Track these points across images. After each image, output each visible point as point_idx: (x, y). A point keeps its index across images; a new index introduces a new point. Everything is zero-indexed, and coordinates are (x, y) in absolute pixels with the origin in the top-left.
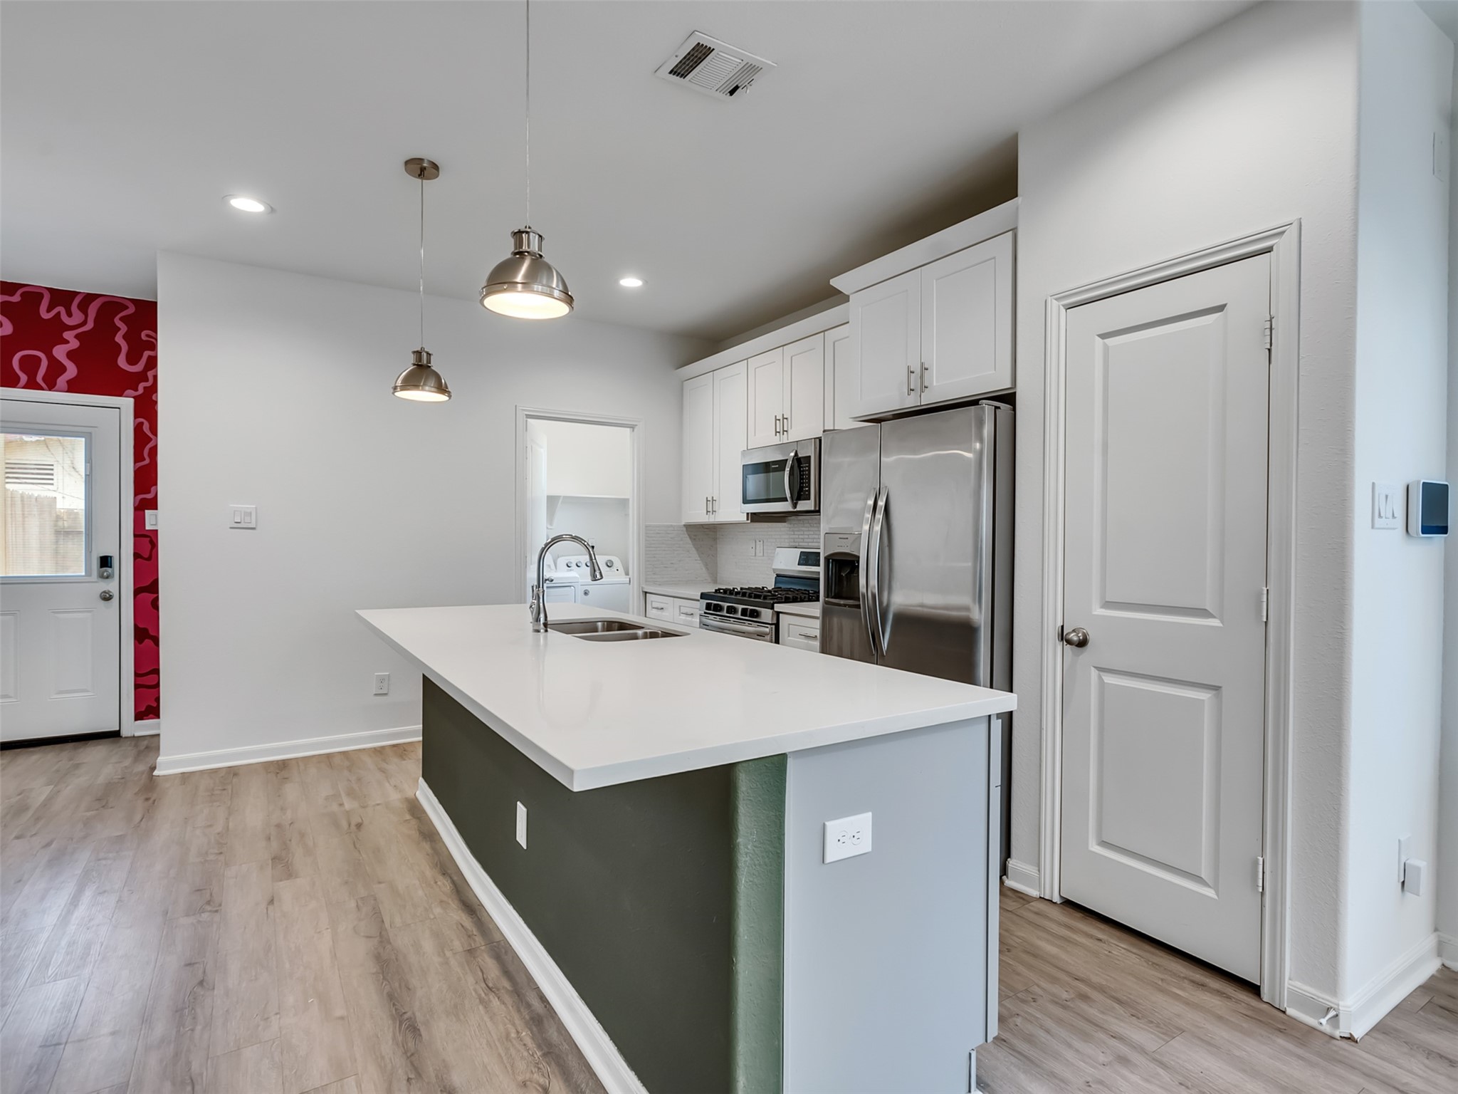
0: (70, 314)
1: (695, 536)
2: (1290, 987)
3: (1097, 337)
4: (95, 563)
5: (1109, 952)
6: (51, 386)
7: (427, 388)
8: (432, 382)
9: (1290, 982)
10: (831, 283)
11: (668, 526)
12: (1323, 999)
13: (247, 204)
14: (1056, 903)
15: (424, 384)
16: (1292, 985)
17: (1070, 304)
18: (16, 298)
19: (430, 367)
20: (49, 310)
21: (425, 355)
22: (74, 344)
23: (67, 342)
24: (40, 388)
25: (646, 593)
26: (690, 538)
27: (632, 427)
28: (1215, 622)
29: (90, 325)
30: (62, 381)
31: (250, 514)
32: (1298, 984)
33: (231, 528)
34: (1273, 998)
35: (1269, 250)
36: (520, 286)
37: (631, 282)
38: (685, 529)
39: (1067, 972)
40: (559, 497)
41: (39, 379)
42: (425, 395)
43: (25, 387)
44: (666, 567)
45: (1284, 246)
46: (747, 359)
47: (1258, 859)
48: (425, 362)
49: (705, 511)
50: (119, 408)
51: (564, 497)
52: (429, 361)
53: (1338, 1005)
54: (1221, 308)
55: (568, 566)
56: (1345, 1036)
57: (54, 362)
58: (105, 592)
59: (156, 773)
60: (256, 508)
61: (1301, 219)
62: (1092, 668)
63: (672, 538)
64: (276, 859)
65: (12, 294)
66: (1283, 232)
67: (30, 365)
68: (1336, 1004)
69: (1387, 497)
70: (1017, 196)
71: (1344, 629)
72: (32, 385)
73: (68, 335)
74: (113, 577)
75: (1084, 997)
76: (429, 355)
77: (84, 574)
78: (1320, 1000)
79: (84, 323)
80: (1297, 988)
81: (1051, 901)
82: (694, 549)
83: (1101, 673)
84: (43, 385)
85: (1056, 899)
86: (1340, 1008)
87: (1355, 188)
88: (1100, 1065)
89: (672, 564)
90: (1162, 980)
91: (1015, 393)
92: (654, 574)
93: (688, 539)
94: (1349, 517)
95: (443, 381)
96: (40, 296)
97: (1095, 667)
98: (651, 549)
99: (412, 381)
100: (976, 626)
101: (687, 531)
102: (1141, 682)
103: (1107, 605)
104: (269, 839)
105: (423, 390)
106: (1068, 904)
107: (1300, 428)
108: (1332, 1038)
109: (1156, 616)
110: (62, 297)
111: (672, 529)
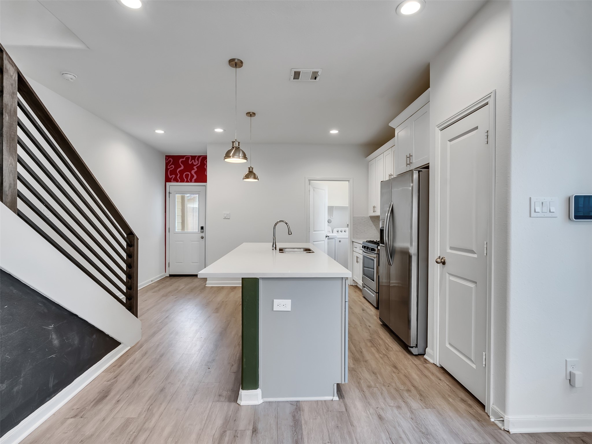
0: (195, 162)
1: (374, 221)
2: (492, 407)
3: (448, 141)
4: (200, 228)
5: (439, 383)
6: (191, 182)
7: (251, 178)
8: (253, 176)
9: (493, 405)
10: (389, 125)
11: (363, 217)
12: (500, 413)
13: (219, 130)
14: (438, 366)
15: (250, 177)
16: (493, 407)
17: (442, 128)
18: (184, 159)
19: (253, 172)
20: (191, 162)
21: (251, 168)
22: (196, 169)
23: (194, 169)
24: (189, 182)
25: (353, 242)
26: (372, 221)
27: (349, 181)
28: (475, 256)
29: (199, 164)
30: (193, 180)
31: (228, 215)
32: (495, 407)
33: (224, 219)
34: (488, 412)
35: (487, 104)
36: (232, 157)
37: (334, 132)
38: (370, 218)
39: (411, 383)
40: (334, 207)
41: (189, 180)
42: (251, 180)
43: (186, 182)
44: (362, 232)
45: (491, 101)
46: (383, 153)
47: (483, 353)
48: (251, 170)
49: (373, 211)
50: (205, 186)
51: (335, 207)
52: (252, 170)
53: (504, 416)
54: (476, 128)
55: (338, 232)
56: (507, 430)
57: (192, 175)
58: (202, 236)
59: (206, 286)
60: (230, 213)
61: (496, 90)
62: (447, 274)
63: (364, 221)
64: (216, 309)
65: (183, 158)
66: (490, 96)
67: (187, 176)
68: (503, 416)
69: (542, 203)
70: (429, 87)
71: (507, 259)
72: (187, 182)
73: (195, 167)
74: (204, 232)
75: (409, 391)
76: (252, 168)
77: (197, 231)
78: (500, 414)
79: (198, 164)
80: (494, 408)
81: (436, 365)
82: (374, 226)
83: (450, 276)
84: (190, 181)
85: (438, 365)
86: (505, 418)
87: (510, 76)
88: (388, 406)
89: (364, 231)
90: (449, 395)
91: (429, 166)
92: (357, 235)
93: (371, 222)
94: (509, 212)
95: (256, 176)
96: (189, 158)
97: (448, 273)
98: (355, 225)
99: (247, 177)
100: (411, 255)
101: (371, 218)
102: (460, 280)
103: (451, 248)
104: (219, 304)
105: (250, 179)
106: (442, 368)
107: (496, 176)
108: (501, 429)
109: (465, 253)
110: (193, 157)
111: (364, 218)
